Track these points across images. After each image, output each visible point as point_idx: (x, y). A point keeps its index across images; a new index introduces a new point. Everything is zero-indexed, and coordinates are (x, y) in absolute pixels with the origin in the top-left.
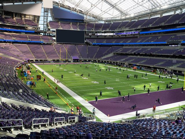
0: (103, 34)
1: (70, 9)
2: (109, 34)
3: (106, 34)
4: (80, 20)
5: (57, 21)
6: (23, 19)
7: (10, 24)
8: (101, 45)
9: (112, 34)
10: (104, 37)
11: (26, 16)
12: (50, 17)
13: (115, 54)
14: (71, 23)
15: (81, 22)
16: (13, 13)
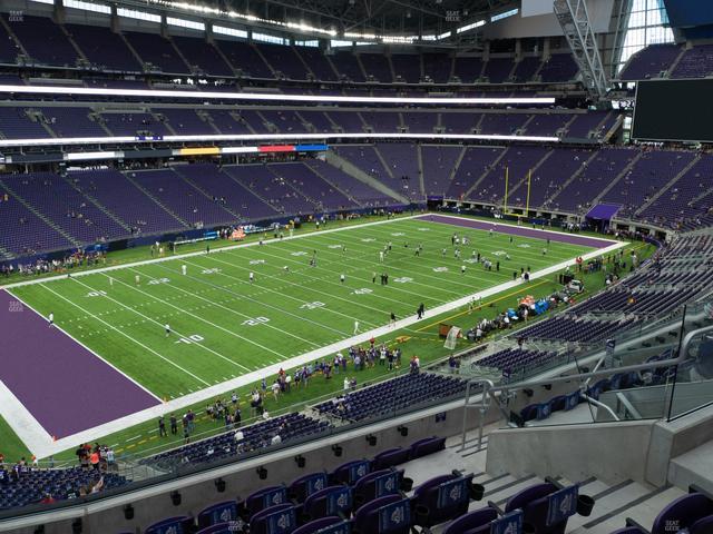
5: (685, 40)
6: (546, 53)
7: (485, 80)
12: (665, 25)
16: (514, 40)
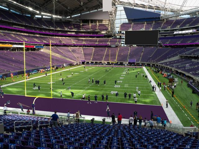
0: (180, 32)
1: (144, 7)
2: (187, 31)
3: (184, 32)
4: (156, 18)
5: (131, 22)
6: (98, 24)
7: (83, 30)
8: (174, 46)
9: (191, 31)
10: (182, 36)
11: (103, 21)
12: (126, 19)
13: (183, 57)
14: (145, 23)
15: (157, 20)
16: (89, 20)
